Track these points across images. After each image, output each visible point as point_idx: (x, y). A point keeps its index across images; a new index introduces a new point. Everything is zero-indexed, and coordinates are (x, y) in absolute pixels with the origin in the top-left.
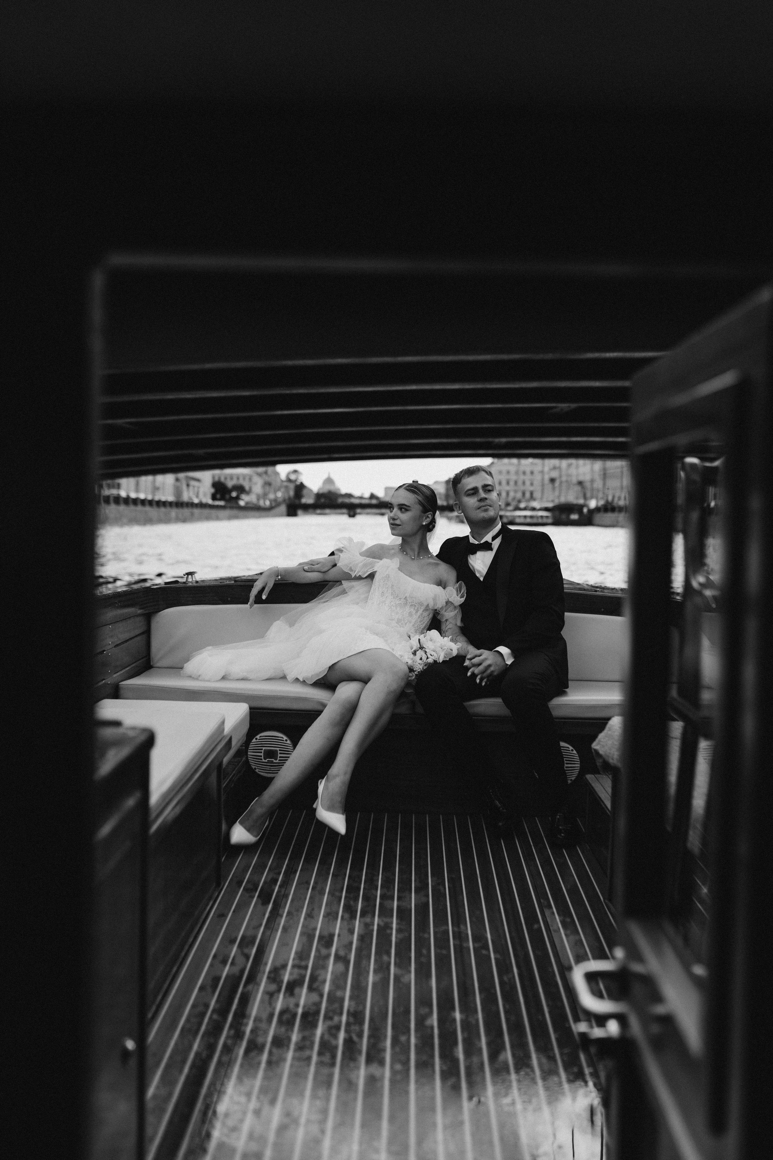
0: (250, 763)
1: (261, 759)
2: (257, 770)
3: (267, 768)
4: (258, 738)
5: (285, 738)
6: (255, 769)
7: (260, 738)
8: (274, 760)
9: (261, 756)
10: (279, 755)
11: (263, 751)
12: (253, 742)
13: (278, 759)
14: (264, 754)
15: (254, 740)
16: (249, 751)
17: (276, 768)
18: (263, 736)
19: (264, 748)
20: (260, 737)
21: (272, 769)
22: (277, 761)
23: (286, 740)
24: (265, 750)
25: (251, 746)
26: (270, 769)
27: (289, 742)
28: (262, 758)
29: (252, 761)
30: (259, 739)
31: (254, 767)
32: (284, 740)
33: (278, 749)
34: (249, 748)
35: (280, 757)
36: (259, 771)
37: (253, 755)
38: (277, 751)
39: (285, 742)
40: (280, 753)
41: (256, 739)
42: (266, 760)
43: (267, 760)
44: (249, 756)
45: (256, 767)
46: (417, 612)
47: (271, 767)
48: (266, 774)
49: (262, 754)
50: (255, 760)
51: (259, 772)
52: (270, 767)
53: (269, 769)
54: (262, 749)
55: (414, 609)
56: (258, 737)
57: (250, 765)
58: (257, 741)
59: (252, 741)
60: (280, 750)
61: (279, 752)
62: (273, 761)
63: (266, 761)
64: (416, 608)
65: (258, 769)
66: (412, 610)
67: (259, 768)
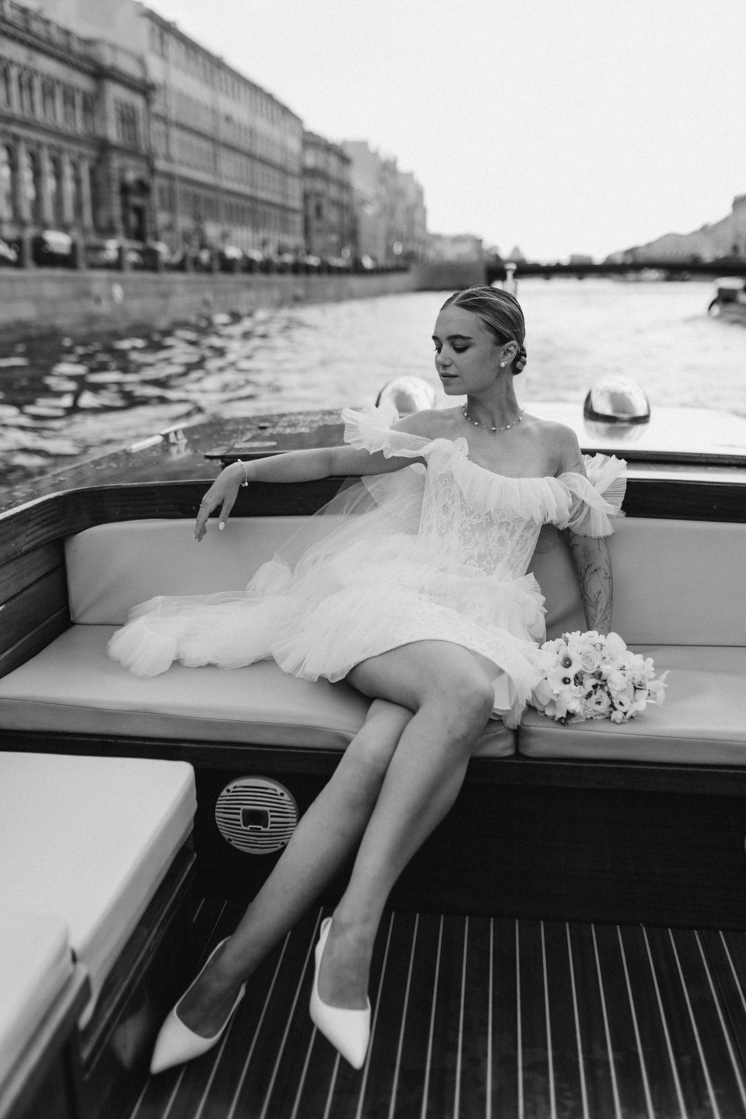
0: (221, 831)
1: (240, 825)
2: (233, 843)
3: (252, 840)
4: (232, 790)
5: (280, 790)
6: (230, 840)
7: (236, 789)
8: (261, 827)
9: (239, 820)
10: (271, 820)
11: (240, 812)
12: (222, 797)
13: (270, 825)
14: (243, 815)
15: (224, 793)
16: (216, 810)
17: (266, 840)
18: (240, 787)
19: (242, 807)
20: (235, 787)
21: (259, 842)
22: (268, 829)
23: (282, 794)
24: (245, 811)
25: (220, 803)
26: (257, 842)
27: (286, 797)
28: (241, 823)
29: (223, 828)
30: (233, 792)
31: (227, 837)
32: (278, 793)
33: (268, 809)
34: (217, 806)
35: (272, 823)
36: (236, 844)
37: (225, 818)
38: (265, 812)
39: (280, 797)
40: (272, 816)
41: (228, 791)
42: (246, 825)
43: (250, 826)
44: (217, 818)
45: (232, 838)
46: (512, 535)
47: (258, 839)
48: (250, 849)
49: (240, 817)
50: (229, 826)
51: (237, 846)
52: (255, 838)
53: (254, 842)
54: (239, 809)
55: (507, 530)
56: (231, 787)
57: (220, 833)
58: (230, 794)
59: (222, 795)
60: (271, 811)
61: (270, 814)
62: (260, 829)
63: (248, 828)
64: (510, 528)
65: (234, 840)
66: (503, 531)
67: (235, 838)
